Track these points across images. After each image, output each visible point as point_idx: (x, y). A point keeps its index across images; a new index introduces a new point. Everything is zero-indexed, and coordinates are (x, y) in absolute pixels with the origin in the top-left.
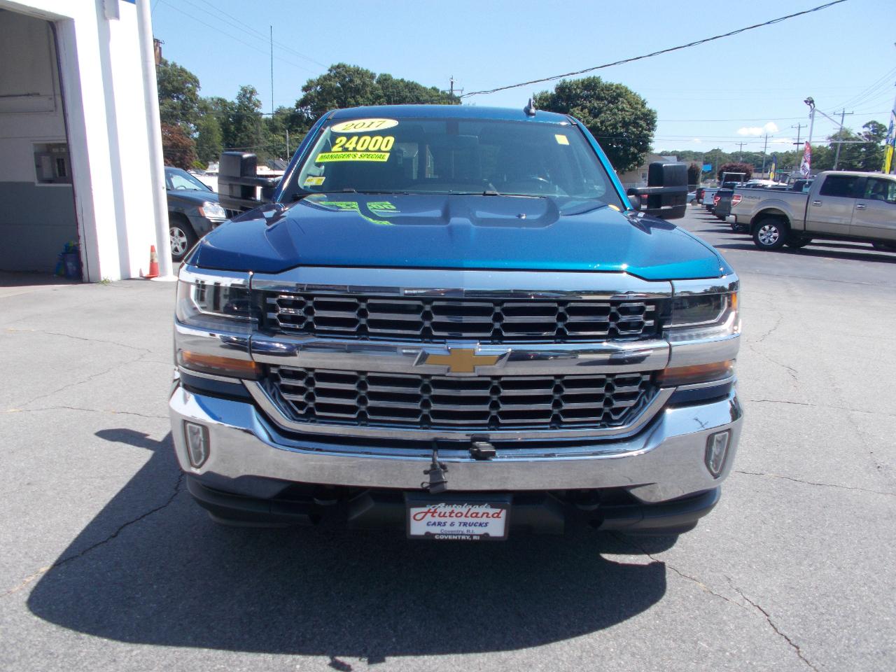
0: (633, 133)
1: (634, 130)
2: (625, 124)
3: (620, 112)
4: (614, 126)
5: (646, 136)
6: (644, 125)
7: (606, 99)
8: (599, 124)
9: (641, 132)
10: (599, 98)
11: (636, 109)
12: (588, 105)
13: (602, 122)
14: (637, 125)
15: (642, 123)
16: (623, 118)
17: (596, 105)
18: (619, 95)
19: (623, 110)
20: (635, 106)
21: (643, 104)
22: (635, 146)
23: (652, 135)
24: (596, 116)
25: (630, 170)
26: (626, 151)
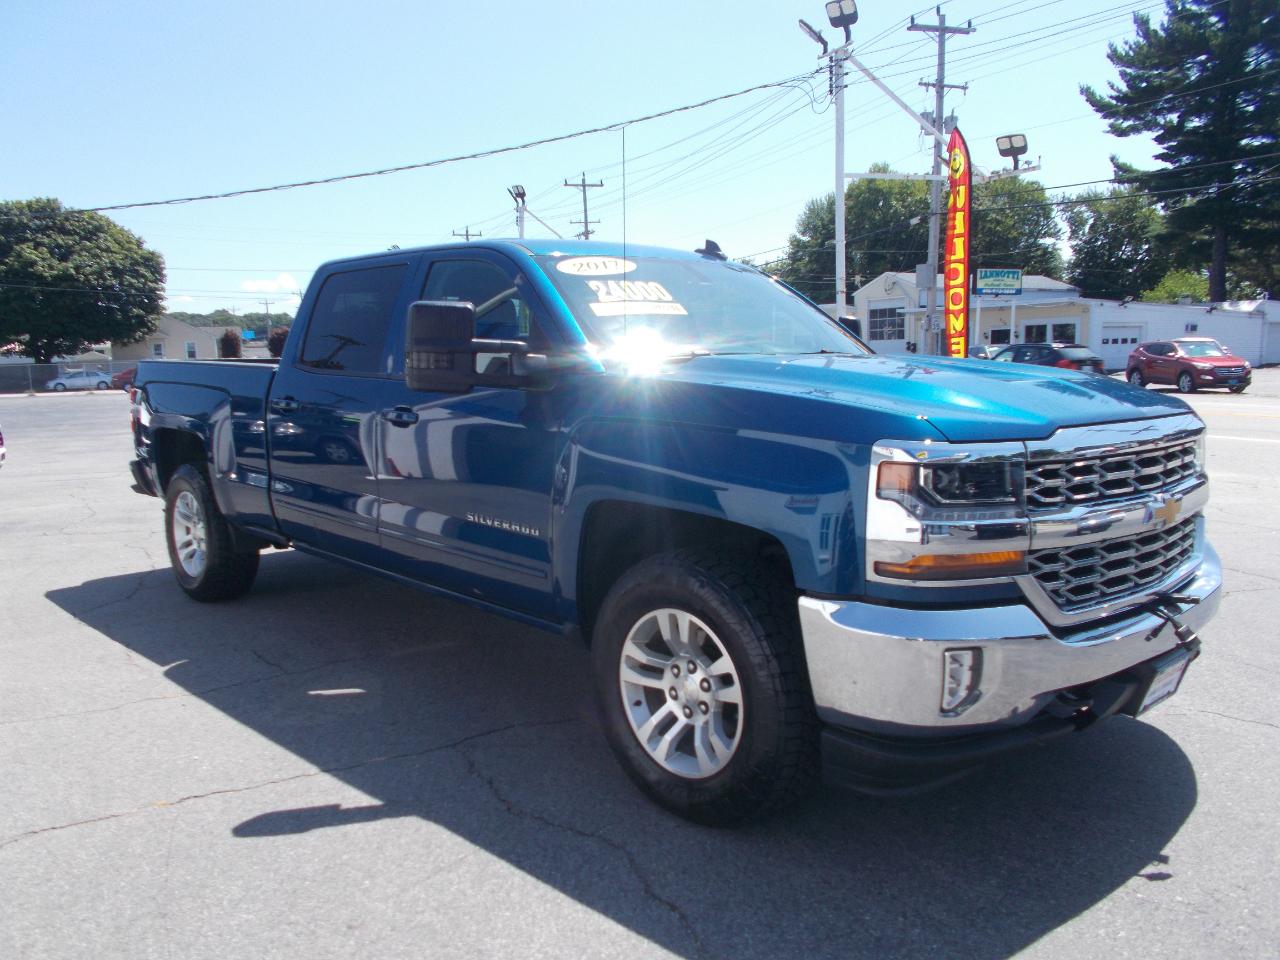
0: (131, 285)
1: (134, 281)
2: (118, 273)
3: (105, 254)
4: (100, 274)
5: (153, 290)
6: (148, 274)
7: (78, 234)
8: (73, 271)
9: (145, 284)
10: (63, 231)
11: (129, 250)
12: (46, 240)
13: (77, 268)
14: (137, 275)
15: (142, 270)
16: (112, 263)
17: (60, 242)
18: (99, 229)
19: (108, 250)
20: (127, 245)
21: (139, 244)
22: (141, 305)
23: (163, 289)
24: (63, 258)
25: (137, 341)
26: (125, 312)
